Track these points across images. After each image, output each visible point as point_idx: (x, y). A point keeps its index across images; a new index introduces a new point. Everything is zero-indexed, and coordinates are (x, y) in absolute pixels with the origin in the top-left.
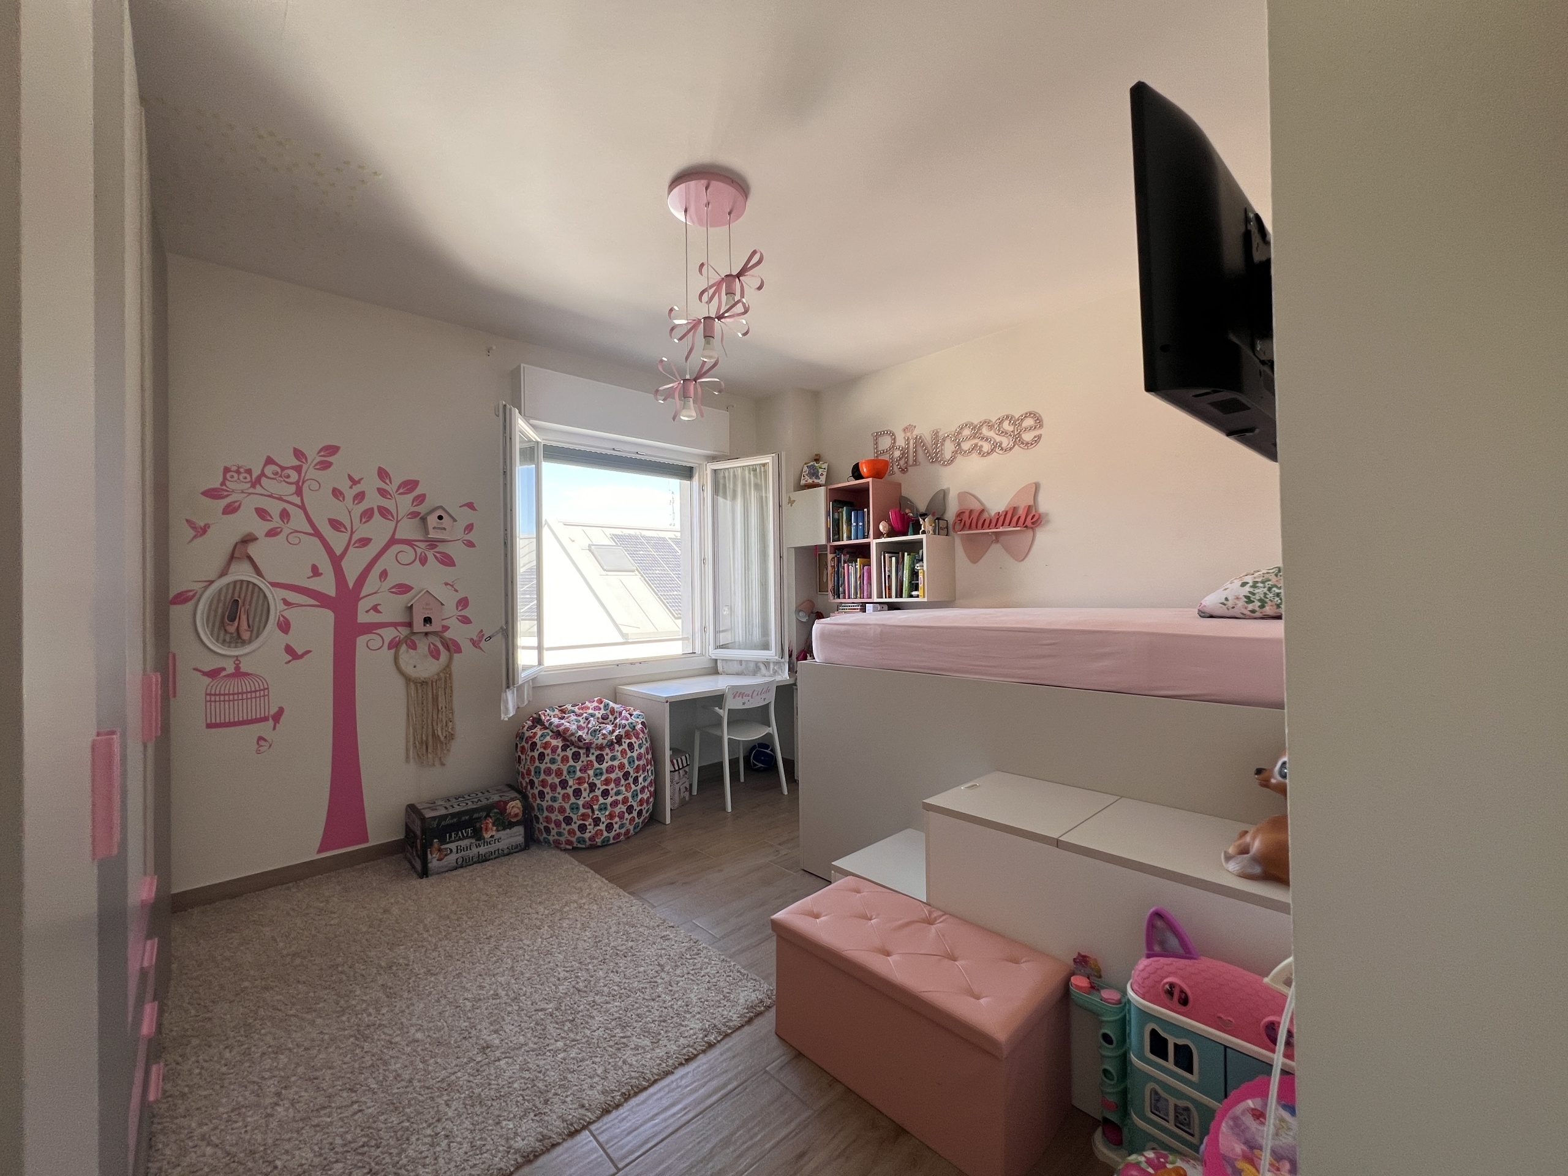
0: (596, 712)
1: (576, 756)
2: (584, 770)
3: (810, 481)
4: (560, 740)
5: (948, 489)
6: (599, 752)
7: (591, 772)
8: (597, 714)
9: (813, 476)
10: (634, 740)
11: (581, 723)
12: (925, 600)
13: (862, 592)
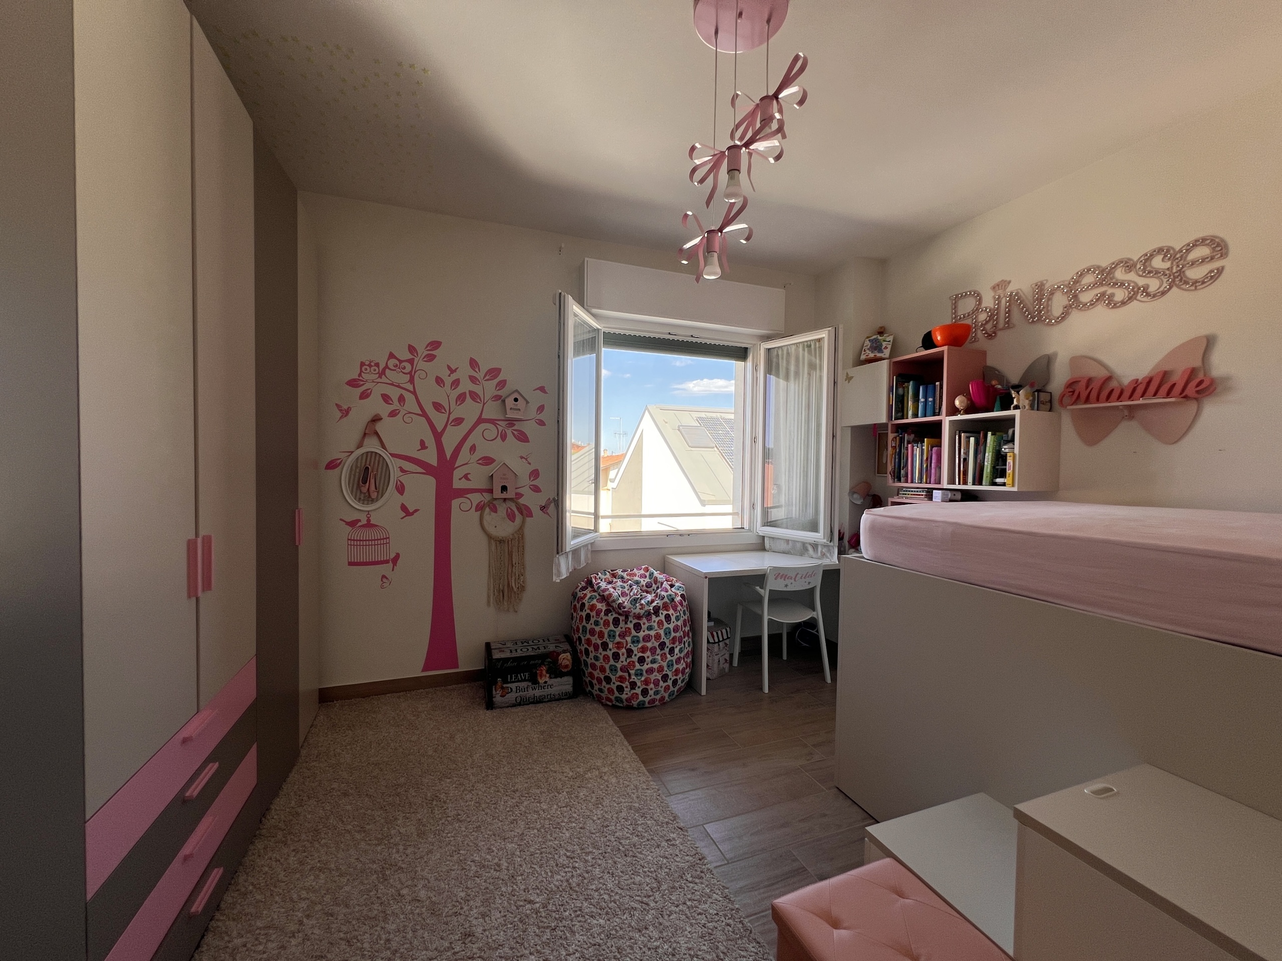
0: (642, 580)
1: (616, 622)
2: (622, 635)
3: (872, 355)
4: (604, 604)
5: (1055, 355)
6: (636, 621)
7: (629, 639)
8: (642, 581)
9: (876, 350)
10: (671, 612)
11: (626, 590)
12: (1015, 489)
13: (929, 476)
